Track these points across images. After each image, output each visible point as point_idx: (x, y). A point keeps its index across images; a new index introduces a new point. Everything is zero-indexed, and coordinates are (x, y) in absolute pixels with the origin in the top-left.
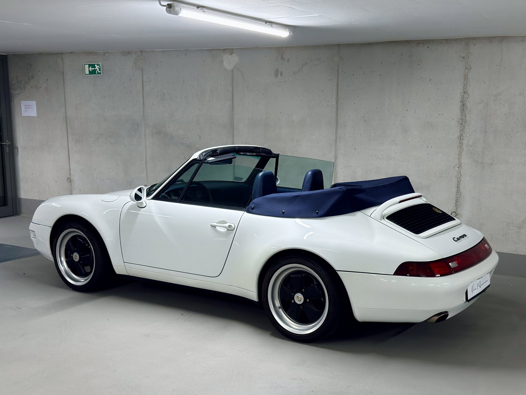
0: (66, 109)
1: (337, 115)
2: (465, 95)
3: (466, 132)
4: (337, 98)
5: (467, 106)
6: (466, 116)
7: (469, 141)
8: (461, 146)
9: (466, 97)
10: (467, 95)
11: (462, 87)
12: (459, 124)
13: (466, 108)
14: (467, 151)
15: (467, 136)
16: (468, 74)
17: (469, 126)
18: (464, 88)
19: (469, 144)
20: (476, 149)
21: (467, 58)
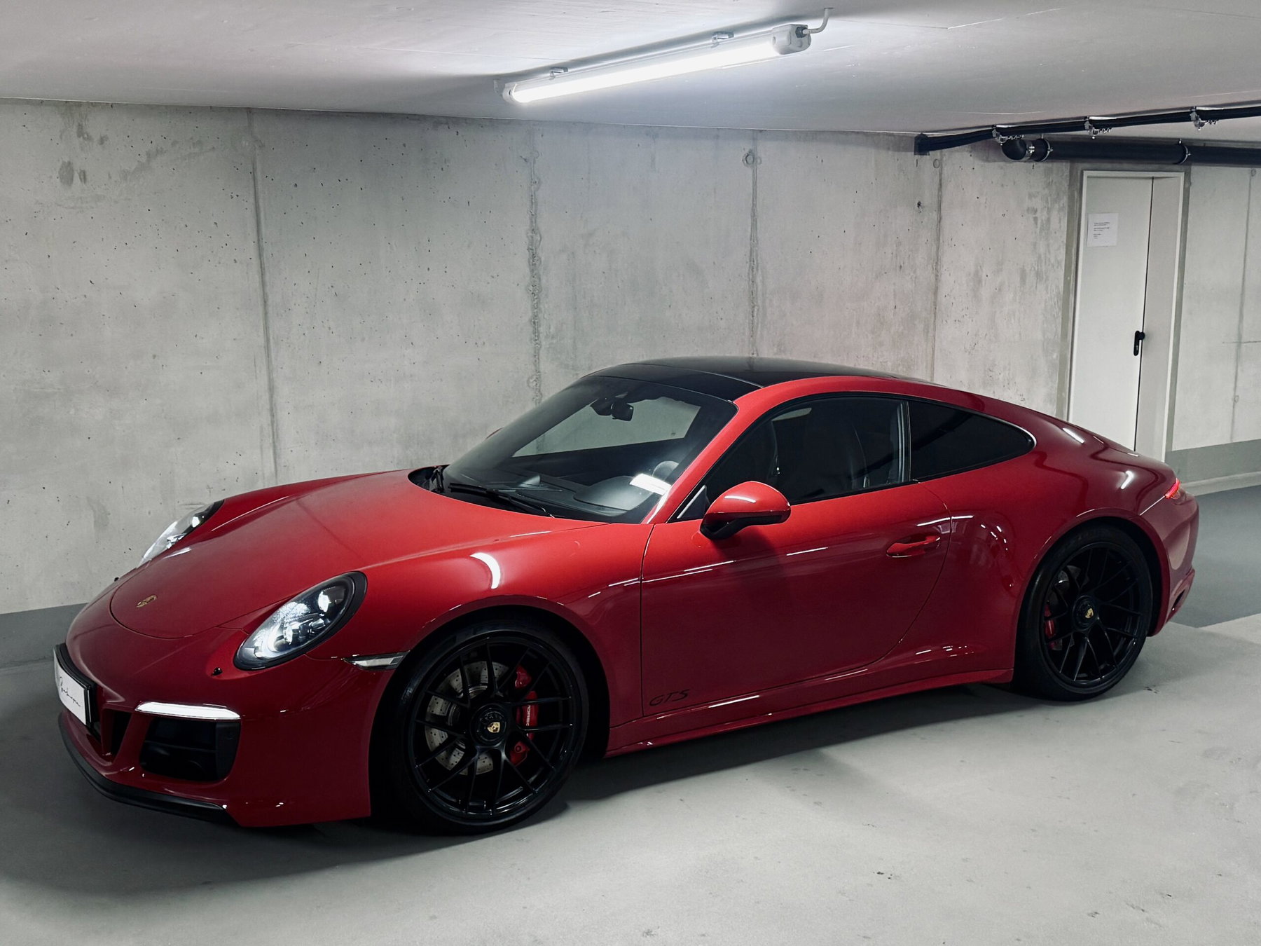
1: (263, 283)
2: (534, 237)
3: (543, 309)
5: (540, 258)
6: (540, 279)
7: (550, 328)
8: (537, 338)
9: (536, 240)
10: (538, 235)
11: (528, 218)
12: (528, 293)
13: (539, 262)
14: (548, 346)
15: (545, 316)
16: (537, 193)
17: (547, 296)
18: (532, 222)
19: (550, 332)
20: (562, 342)
21: (532, 162)
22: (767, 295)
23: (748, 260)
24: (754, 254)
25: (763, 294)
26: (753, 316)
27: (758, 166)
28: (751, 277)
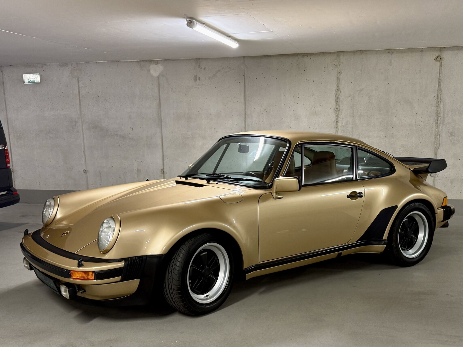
0: (6, 112)
1: (245, 108)
2: (338, 92)
3: (340, 117)
4: (245, 96)
5: (340, 99)
6: (339, 106)
7: (342, 123)
8: (337, 127)
9: (339, 93)
10: (340, 91)
11: (336, 85)
12: (335, 111)
14: (341, 130)
15: (341, 120)
16: (340, 77)
17: (342, 112)
18: (338, 87)
19: (342, 125)
20: (347, 128)
21: (339, 66)
22: (446, 112)
23: (436, 99)
24: (439, 96)
25: (443, 112)
26: (438, 121)
27: (442, 61)
28: (437, 105)
